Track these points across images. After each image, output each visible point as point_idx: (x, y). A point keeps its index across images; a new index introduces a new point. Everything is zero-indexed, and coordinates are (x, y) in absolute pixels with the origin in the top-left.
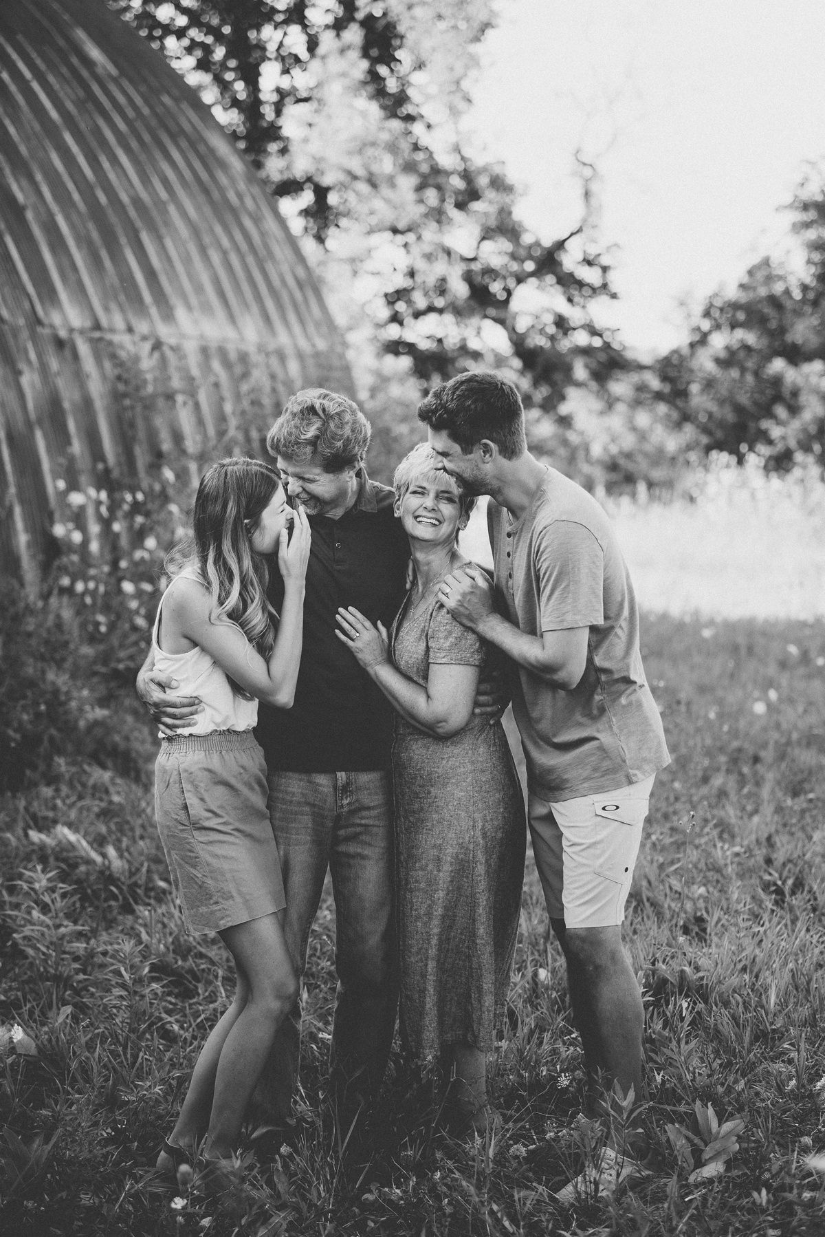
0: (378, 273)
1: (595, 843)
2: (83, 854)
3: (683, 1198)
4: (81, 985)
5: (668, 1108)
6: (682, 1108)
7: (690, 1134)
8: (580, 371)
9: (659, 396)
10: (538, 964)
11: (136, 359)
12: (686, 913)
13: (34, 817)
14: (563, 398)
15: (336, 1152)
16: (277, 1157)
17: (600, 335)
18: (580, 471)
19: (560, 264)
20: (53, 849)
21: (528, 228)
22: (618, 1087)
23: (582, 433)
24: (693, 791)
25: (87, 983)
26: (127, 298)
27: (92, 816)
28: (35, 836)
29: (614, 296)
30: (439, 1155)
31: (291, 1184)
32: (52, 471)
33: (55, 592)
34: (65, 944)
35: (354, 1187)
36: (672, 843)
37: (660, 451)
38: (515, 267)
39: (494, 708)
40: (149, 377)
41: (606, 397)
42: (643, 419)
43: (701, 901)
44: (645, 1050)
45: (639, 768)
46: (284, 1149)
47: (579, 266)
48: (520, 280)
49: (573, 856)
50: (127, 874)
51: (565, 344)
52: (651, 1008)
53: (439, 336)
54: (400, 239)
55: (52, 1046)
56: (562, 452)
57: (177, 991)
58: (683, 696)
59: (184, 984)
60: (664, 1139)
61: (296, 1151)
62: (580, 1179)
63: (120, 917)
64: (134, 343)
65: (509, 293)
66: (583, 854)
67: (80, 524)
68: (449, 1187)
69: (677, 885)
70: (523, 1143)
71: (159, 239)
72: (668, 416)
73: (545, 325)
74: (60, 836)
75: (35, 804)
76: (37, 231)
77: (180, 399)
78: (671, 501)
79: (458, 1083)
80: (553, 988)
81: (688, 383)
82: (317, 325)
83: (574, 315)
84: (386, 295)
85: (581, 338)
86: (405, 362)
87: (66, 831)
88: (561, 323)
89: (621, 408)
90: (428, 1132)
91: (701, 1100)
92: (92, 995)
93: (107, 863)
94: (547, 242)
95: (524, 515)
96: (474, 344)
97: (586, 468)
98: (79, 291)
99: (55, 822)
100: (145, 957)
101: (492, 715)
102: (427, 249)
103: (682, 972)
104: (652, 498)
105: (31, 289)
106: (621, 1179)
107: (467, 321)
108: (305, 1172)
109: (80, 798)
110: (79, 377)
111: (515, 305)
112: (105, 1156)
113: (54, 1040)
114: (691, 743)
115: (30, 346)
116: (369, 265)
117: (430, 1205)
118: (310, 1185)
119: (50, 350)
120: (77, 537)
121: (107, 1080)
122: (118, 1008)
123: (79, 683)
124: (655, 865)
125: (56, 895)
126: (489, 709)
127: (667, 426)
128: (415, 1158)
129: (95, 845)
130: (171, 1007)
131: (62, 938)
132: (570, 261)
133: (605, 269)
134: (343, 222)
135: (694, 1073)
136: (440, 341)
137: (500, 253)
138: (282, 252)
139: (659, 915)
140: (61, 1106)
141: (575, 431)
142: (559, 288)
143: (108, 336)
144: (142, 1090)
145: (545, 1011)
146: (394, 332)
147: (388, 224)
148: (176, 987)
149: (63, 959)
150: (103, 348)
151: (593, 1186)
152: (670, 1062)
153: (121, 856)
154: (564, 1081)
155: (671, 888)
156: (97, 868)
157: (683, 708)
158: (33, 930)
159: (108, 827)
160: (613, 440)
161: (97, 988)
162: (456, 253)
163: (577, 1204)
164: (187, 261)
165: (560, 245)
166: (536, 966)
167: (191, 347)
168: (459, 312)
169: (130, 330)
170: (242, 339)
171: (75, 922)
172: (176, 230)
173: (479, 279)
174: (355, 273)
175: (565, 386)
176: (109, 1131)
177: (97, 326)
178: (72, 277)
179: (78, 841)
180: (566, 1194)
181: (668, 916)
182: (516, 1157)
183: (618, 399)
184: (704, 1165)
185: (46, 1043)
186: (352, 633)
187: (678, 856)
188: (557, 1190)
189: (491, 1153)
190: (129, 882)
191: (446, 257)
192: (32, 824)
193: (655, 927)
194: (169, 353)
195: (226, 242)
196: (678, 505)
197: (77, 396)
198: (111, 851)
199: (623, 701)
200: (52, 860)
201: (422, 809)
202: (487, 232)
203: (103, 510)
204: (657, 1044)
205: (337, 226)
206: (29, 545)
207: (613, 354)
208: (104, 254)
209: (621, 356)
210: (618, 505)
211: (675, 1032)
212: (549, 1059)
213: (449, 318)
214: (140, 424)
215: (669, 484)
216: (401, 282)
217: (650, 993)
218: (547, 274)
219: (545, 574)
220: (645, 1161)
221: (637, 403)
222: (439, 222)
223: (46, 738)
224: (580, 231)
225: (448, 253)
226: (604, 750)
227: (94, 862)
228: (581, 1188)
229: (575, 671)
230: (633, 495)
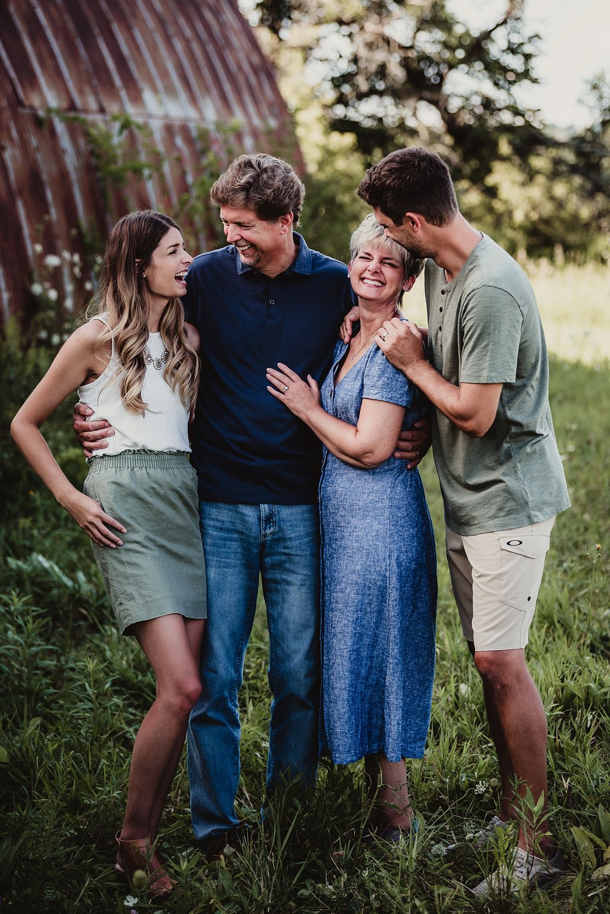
0: (326, 60)
1: (501, 575)
2: (55, 578)
3: (585, 893)
4: (50, 698)
5: (574, 812)
6: (586, 813)
7: (593, 836)
8: (504, 148)
9: (574, 169)
10: (459, 680)
11: (108, 137)
12: (592, 633)
13: (12, 545)
14: (489, 171)
15: (275, 851)
16: (222, 857)
17: (523, 116)
18: (504, 235)
19: (487, 52)
20: (29, 574)
21: (459, 20)
22: (529, 793)
23: (505, 202)
24: (601, 522)
25: (57, 696)
26: (99, 81)
27: (65, 545)
28: (13, 562)
29: (535, 81)
30: (367, 855)
31: (234, 880)
32: (31, 236)
33: (34, 344)
34: (38, 661)
35: (290, 884)
36: (582, 570)
37: (575, 217)
38: (447, 55)
39: (413, 454)
40: (119, 152)
41: (527, 170)
42: (560, 189)
43: (606, 622)
44: (554, 758)
45: (540, 510)
46: (228, 850)
47: (505, 54)
48: (452, 66)
49: (481, 586)
50: (94, 597)
51: (492, 122)
52: (560, 720)
53: (380, 115)
54: (345, 30)
55: (22, 754)
56: (489, 219)
57: (136, 703)
58: (593, 437)
59: (143, 697)
60: (569, 839)
61: (240, 851)
62: (494, 876)
63: (89, 636)
64: (106, 122)
65: (441, 77)
66: (491, 584)
67: (57, 284)
68: (376, 884)
69: (585, 607)
70: (444, 842)
71: (128, 29)
72: (582, 187)
73: (475, 106)
74: (35, 563)
75: (14, 533)
76: (19, 23)
77: (146, 172)
78: (585, 262)
79: (384, 788)
80: (473, 702)
81: (601, 158)
82: (270, 106)
83: (499, 97)
84: (333, 80)
85: (506, 118)
86: (349, 139)
87: (41, 558)
88: (488, 104)
89: (540, 179)
90: (358, 833)
91: (604, 805)
92: (61, 707)
93: (76, 586)
94: (475, 33)
95: (457, 274)
96: (411, 123)
97: (510, 233)
98: (57, 76)
99: (31, 550)
100: (107, 674)
101: (411, 460)
102: (369, 38)
103: (588, 687)
104: (567, 260)
105: (12, 73)
106: (530, 877)
107: (406, 103)
108: (247, 870)
109: (55, 527)
110: (57, 153)
111: (447, 88)
112: (68, 855)
113: (24, 749)
114: (600, 478)
115: (12, 125)
116: (317, 53)
117: (359, 900)
118: (252, 882)
119: (30, 127)
120: (53, 295)
121: (71, 785)
122: (84, 719)
123: (55, 426)
124: (566, 589)
125: (29, 618)
126: (408, 454)
127: (582, 196)
128: (346, 857)
129: (66, 571)
130: (132, 717)
131: (35, 655)
132: (496, 49)
133: (527, 57)
134: (296, 14)
135: (597, 780)
136: (380, 120)
137: (434, 42)
138: (238, 41)
139: (569, 636)
140: (28, 812)
141: (501, 200)
142: (486, 73)
143: (82, 116)
144: (102, 794)
145: (466, 723)
146: (340, 111)
147: (334, 16)
148: (136, 700)
149: (35, 675)
150: (78, 129)
151: (505, 884)
152: (576, 769)
153: (89, 581)
154: (480, 788)
155: (580, 611)
156: (68, 592)
157: (592, 448)
158: (9, 649)
159: (79, 555)
160: (534, 208)
161: (65, 701)
162: (394, 41)
163: (491, 899)
164: (154, 49)
165: (487, 35)
166: (457, 681)
167: (156, 125)
168: (398, 94)
169: (102, 110)
170: (203, 118)
171: (47, 641)
172: (144, 21)
173: (415, 65)
174: (306, 60)
175: (492, 160)
176: (72, 831)
177: (72, 107)
178: (49, 63)
179: (51, 567)
180: (481, 889)
181: (576, 636)
182: (438, 856)
183: (538, 172)
184: (606, 864)
185: (17, 751)
186: (282, 387)
187: (586, 582)
188: (473, 887)
189: (414, 854)
190: (95, 604)
191: (386, 46)
192: (10, 551)
193: (565, 646)
194: (137, 132)
195: (188, 32)
196: (591, 266)
197: (54, 169)
198: (81, 576)
199: (528, 449)
200: (28, 584)
201: (343, 538)
202: (422, 24)
203: (77, 271)
204: (565, 752)
205: (290, 18)
206: (10, 301)
207: (534, 132)
208: (79, 43)
209: (541, 134)
210: (538, 266)
211: (581, 742)
212: (469, 766)
213: (388, 100)
214: (111, 195)
215: (583, 247)
216: (345, 67)
217: (560, 708)
218: (476, 61)
219: (468, 331)
220: (553, 859)
221: (554, 175)
222: (380, 14)
223: (24, 474)
224: (505, 22)
225: (387, 41)
226: (509, 492)
227: (66, 586)
228: (495, 884)
229: (485, 420)
230: (552, 258)
